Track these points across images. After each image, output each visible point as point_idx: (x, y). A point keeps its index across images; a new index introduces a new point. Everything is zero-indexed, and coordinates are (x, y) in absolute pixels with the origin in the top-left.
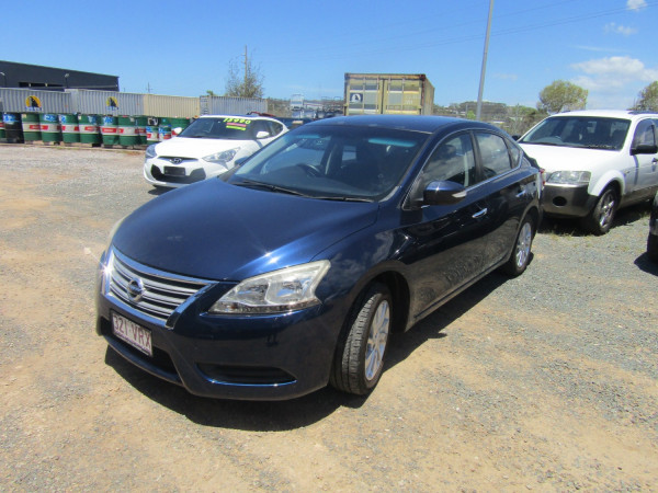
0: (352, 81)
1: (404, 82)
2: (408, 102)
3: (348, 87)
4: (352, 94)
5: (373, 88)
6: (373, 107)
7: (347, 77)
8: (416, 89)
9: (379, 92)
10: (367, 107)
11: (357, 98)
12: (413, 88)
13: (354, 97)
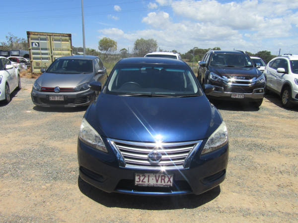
0: (32, 36)
1: (61, 37)
2: (64, 47)
3: (30, 39)
4: (32, 43)
5: (45, 39)
6: (46, 49)
7: (28, 33)
8: (68, 41)
9: (49, 42)
10: (42, 49)
11: (36, 45)
12: (66, 40)
13: (34, 44)
